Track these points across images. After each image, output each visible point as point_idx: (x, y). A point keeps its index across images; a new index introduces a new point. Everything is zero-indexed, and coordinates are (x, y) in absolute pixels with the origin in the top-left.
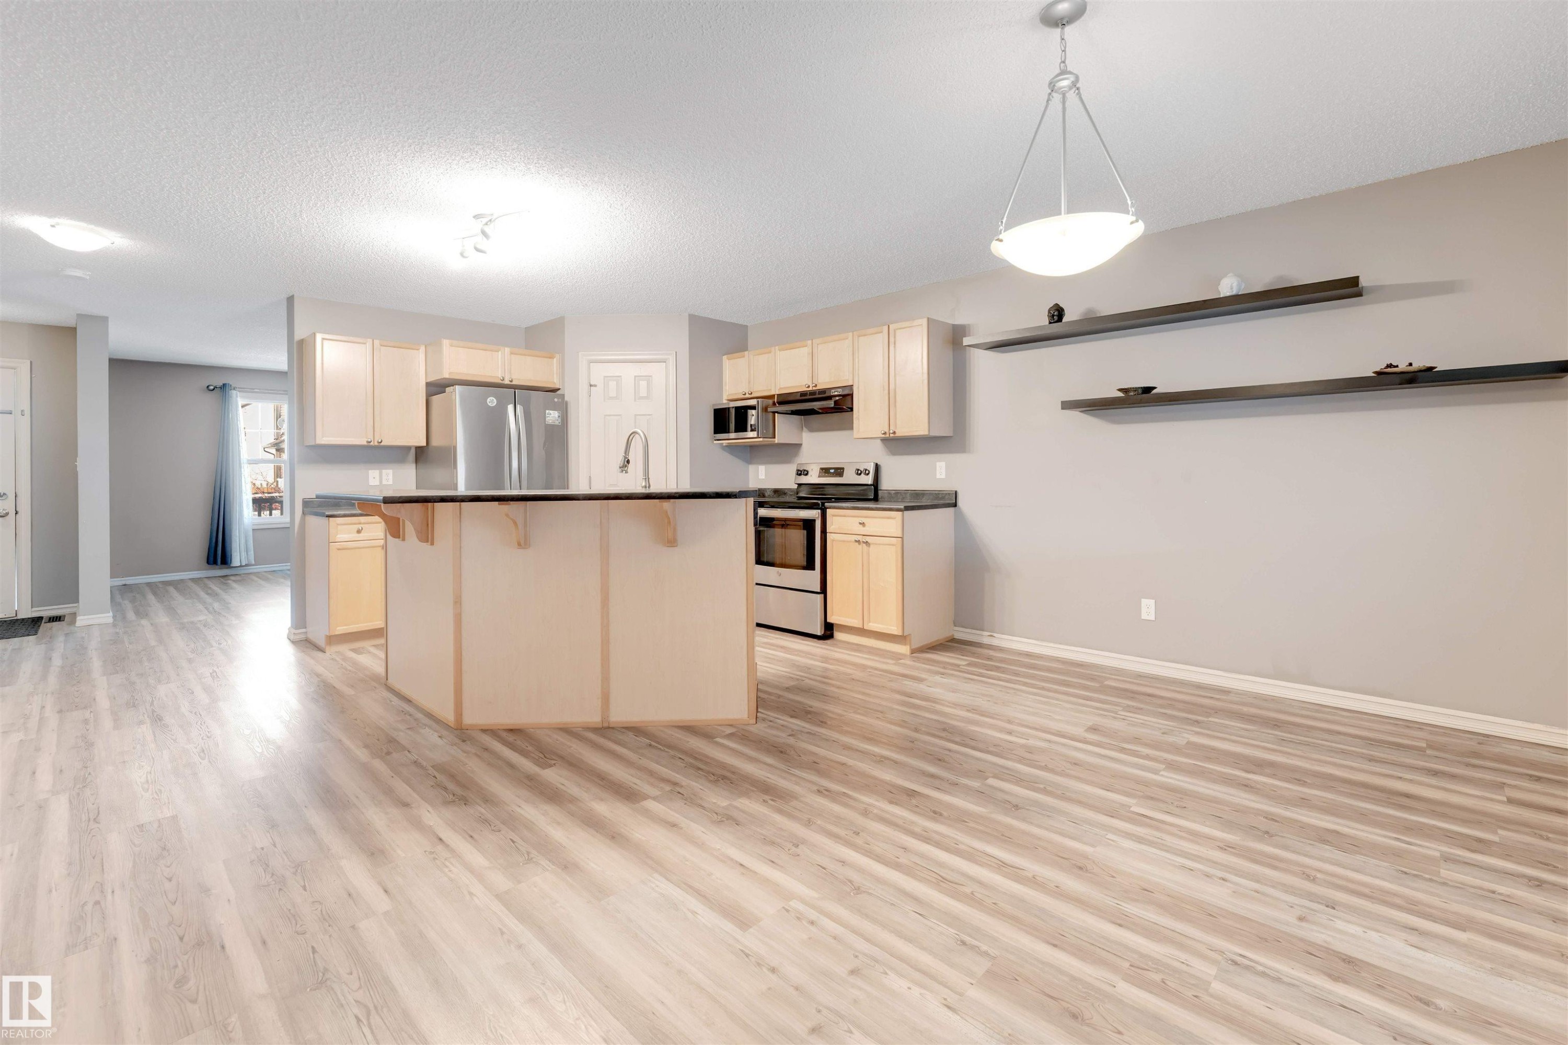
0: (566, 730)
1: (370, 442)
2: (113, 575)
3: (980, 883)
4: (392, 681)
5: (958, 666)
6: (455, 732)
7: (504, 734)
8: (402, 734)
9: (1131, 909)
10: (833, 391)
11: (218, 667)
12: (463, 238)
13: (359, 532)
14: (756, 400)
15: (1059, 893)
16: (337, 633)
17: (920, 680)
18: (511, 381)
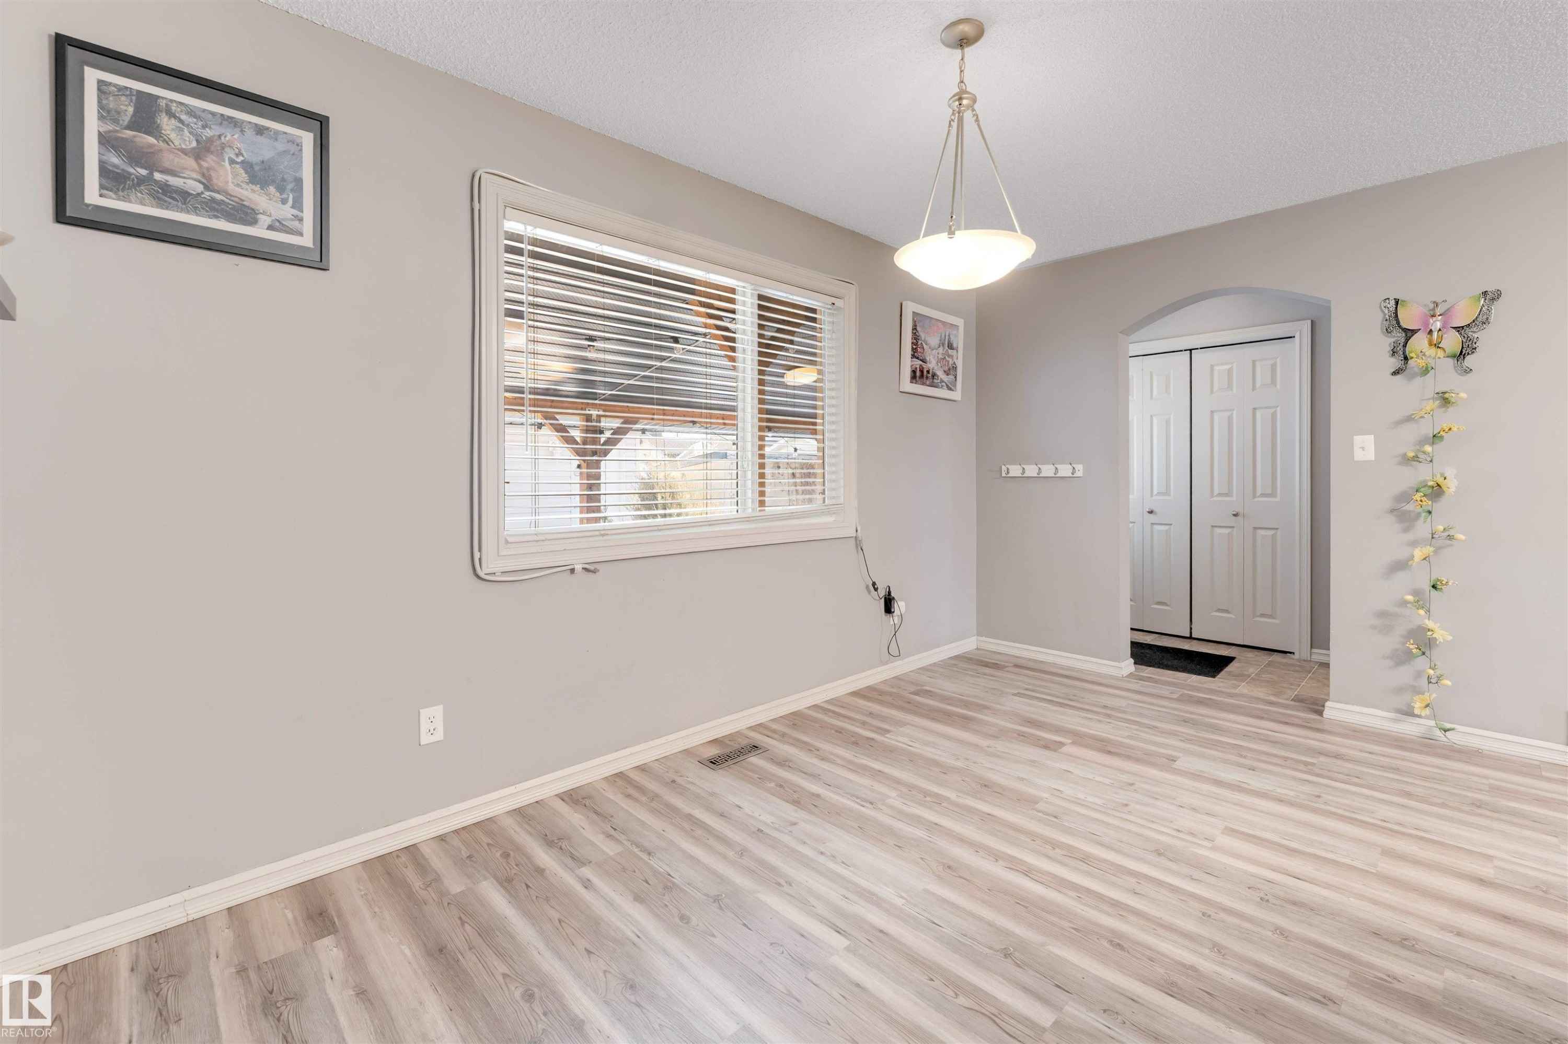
3: (1048, 857)
9: (920, 833)
15: (976, 847)
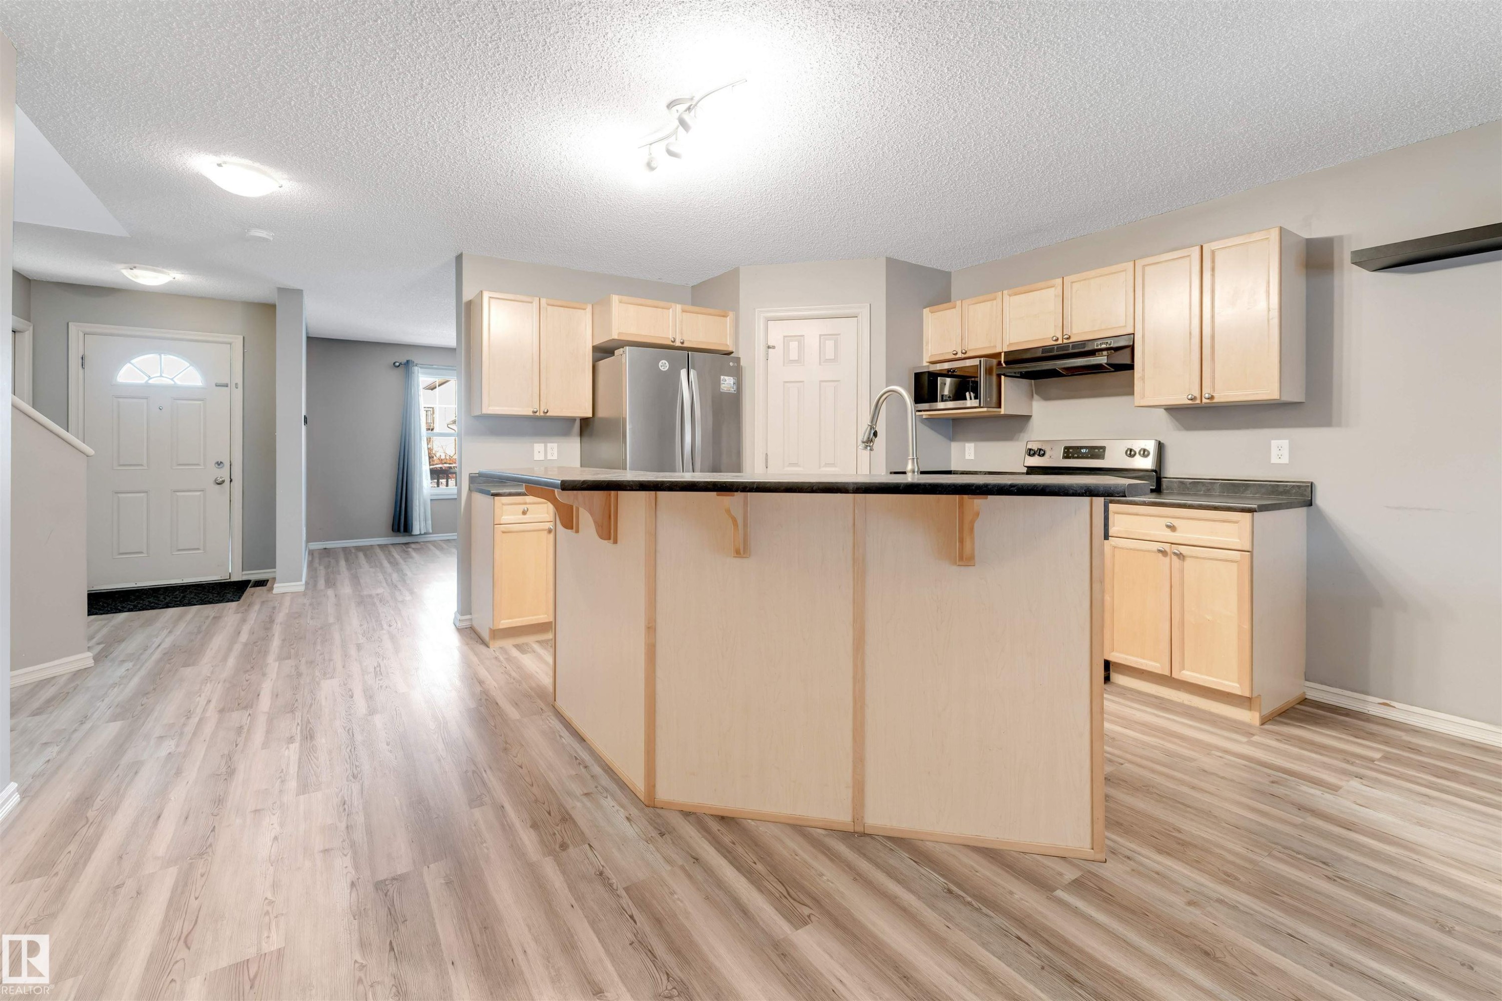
0: (799, 829)
1: (536, 412)
2: (309, 540)
4: (560, 704)
5: (1372, 760)
6: (647, 810)
7: (714, 826)
8: (579, 804)
10: (1099, 342)
11: (383, 659)
12: (651, 144)
13: (524, 513)
14: (978, 360)
16: (501, 627)
17: (1334, 789)
18: (682, 343)
